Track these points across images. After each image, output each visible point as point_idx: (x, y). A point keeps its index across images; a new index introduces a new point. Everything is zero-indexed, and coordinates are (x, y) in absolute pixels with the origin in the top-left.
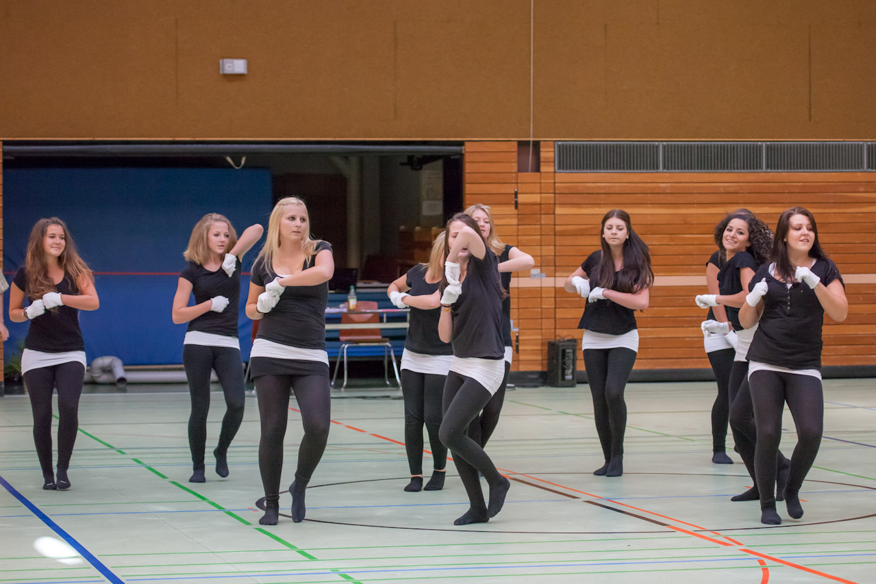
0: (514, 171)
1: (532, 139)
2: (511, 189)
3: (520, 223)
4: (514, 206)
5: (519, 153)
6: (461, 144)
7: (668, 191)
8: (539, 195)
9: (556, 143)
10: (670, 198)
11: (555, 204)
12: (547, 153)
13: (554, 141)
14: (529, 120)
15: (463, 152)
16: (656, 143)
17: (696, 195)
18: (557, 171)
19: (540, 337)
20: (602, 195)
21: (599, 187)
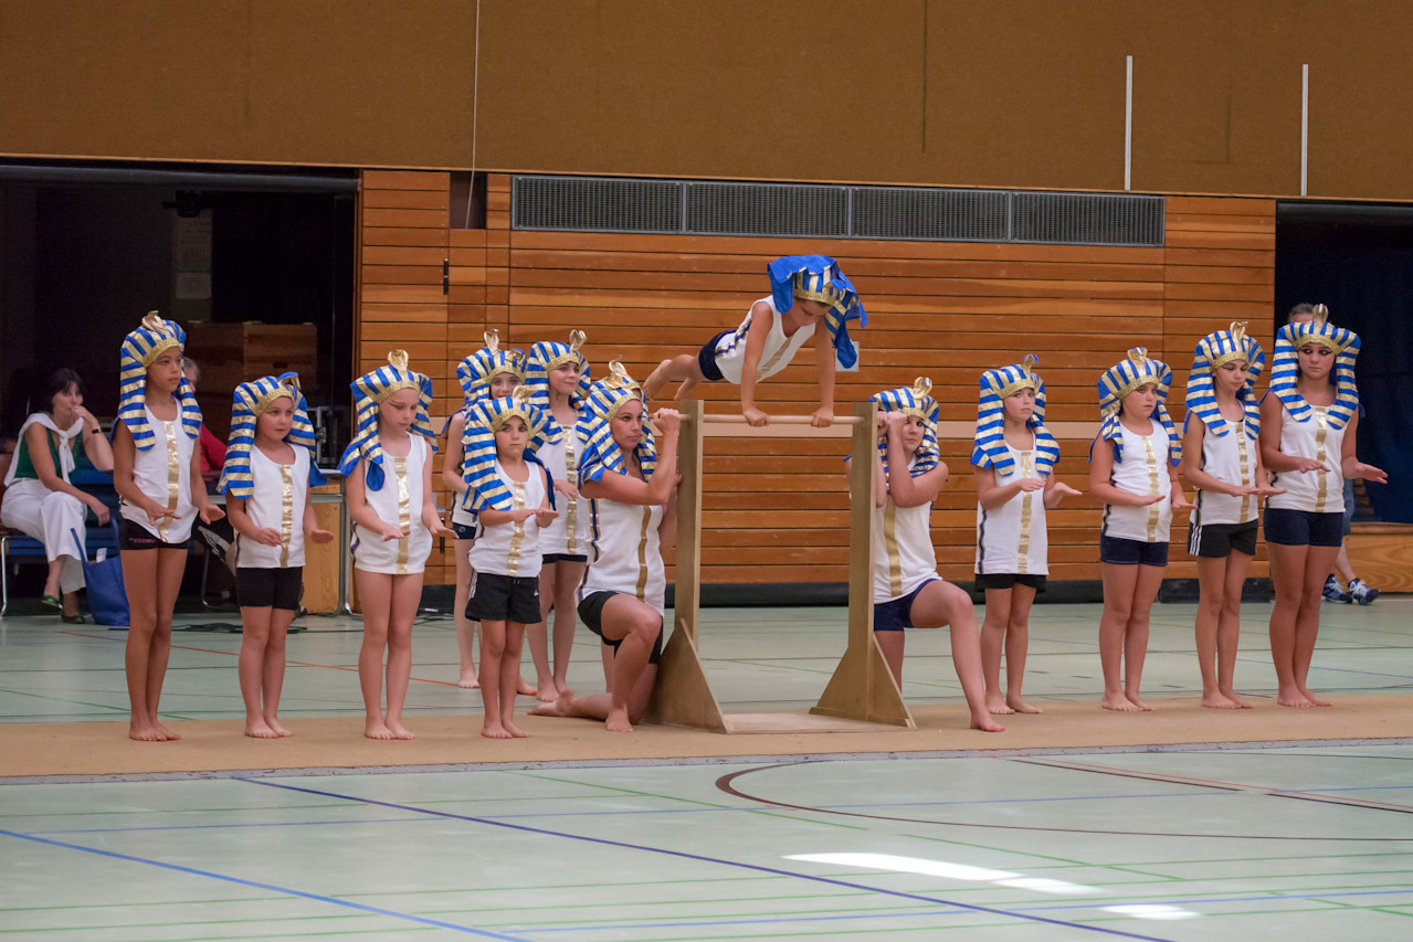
0: (443, 226)
1: (473, 169)
2: (438, 257)
3: (451, 320)
4: (442, 288)
5: (452, 194)
6: (355, 173)
7: (695, 269)
8: (483, 270)
9: (514, 177)
10: (697, 281)
11: (509, 286)
12: (498, 195)
13: (511, 174)
15: (359, 189)
16: (678, 183)
17: (739, 277)
18: (514, 227)
20: (588, 272)
21: (582, 258)
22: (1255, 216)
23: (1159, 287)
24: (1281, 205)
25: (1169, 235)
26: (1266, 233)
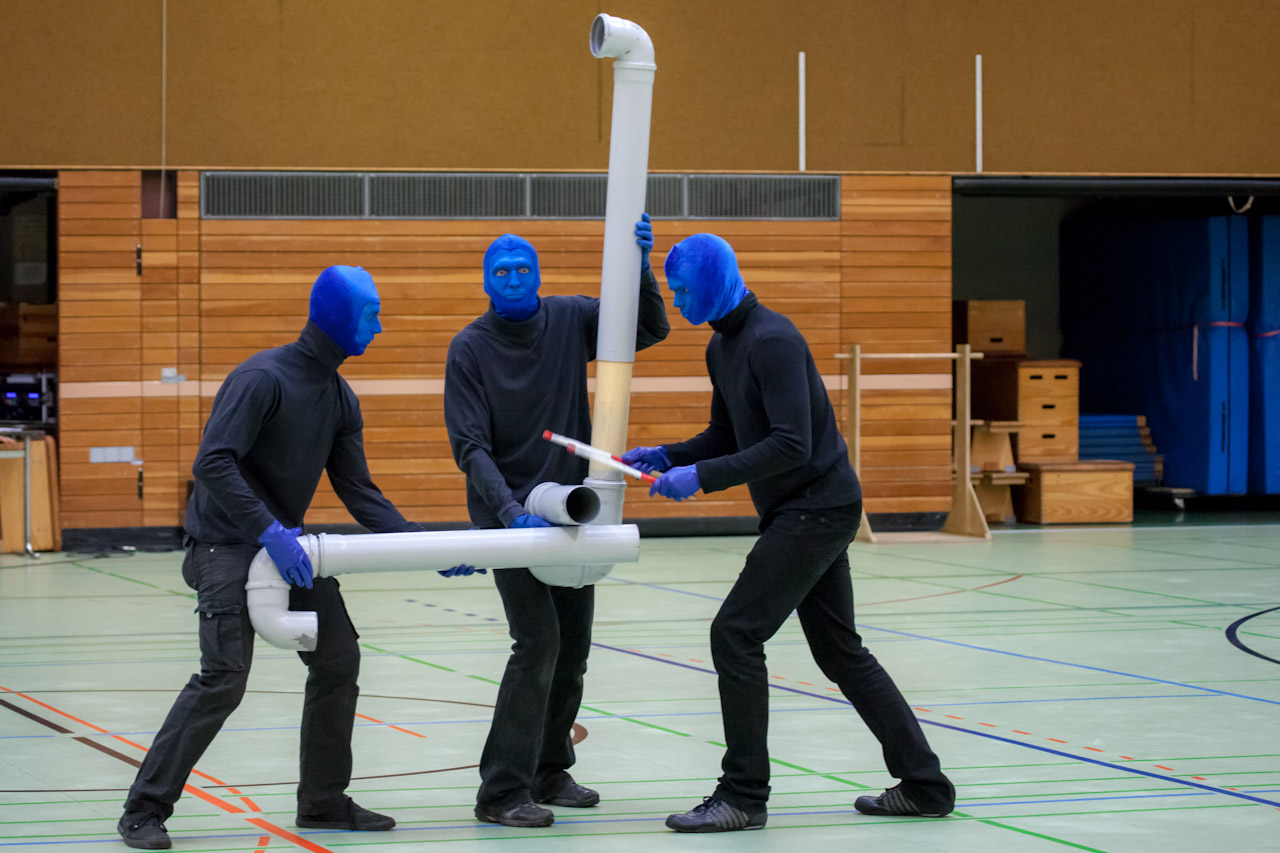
0: (135, 216)
1: (163, 167)
2: (132, 244)
3: (145, 297)
4: (135, 271)
5: (144, 188)
6: (53, 174)
7: (377, 249)
8: (174, 254)
9: (203, 173)
10: (381, 260)
11: (200, 268)
12: (188, 189)
13: (200, 171)
14: (160, 138)
15: (56, 187)
16: (360, 175)
17: (421, 255)
18: (203, 217)
19: (176, 474)
20: (275, 255)
21: (270, 241)
22: (933, 191)
23: (836, 256)
24: (957, 181)
25: (845, 209)
26: (943, 206)
